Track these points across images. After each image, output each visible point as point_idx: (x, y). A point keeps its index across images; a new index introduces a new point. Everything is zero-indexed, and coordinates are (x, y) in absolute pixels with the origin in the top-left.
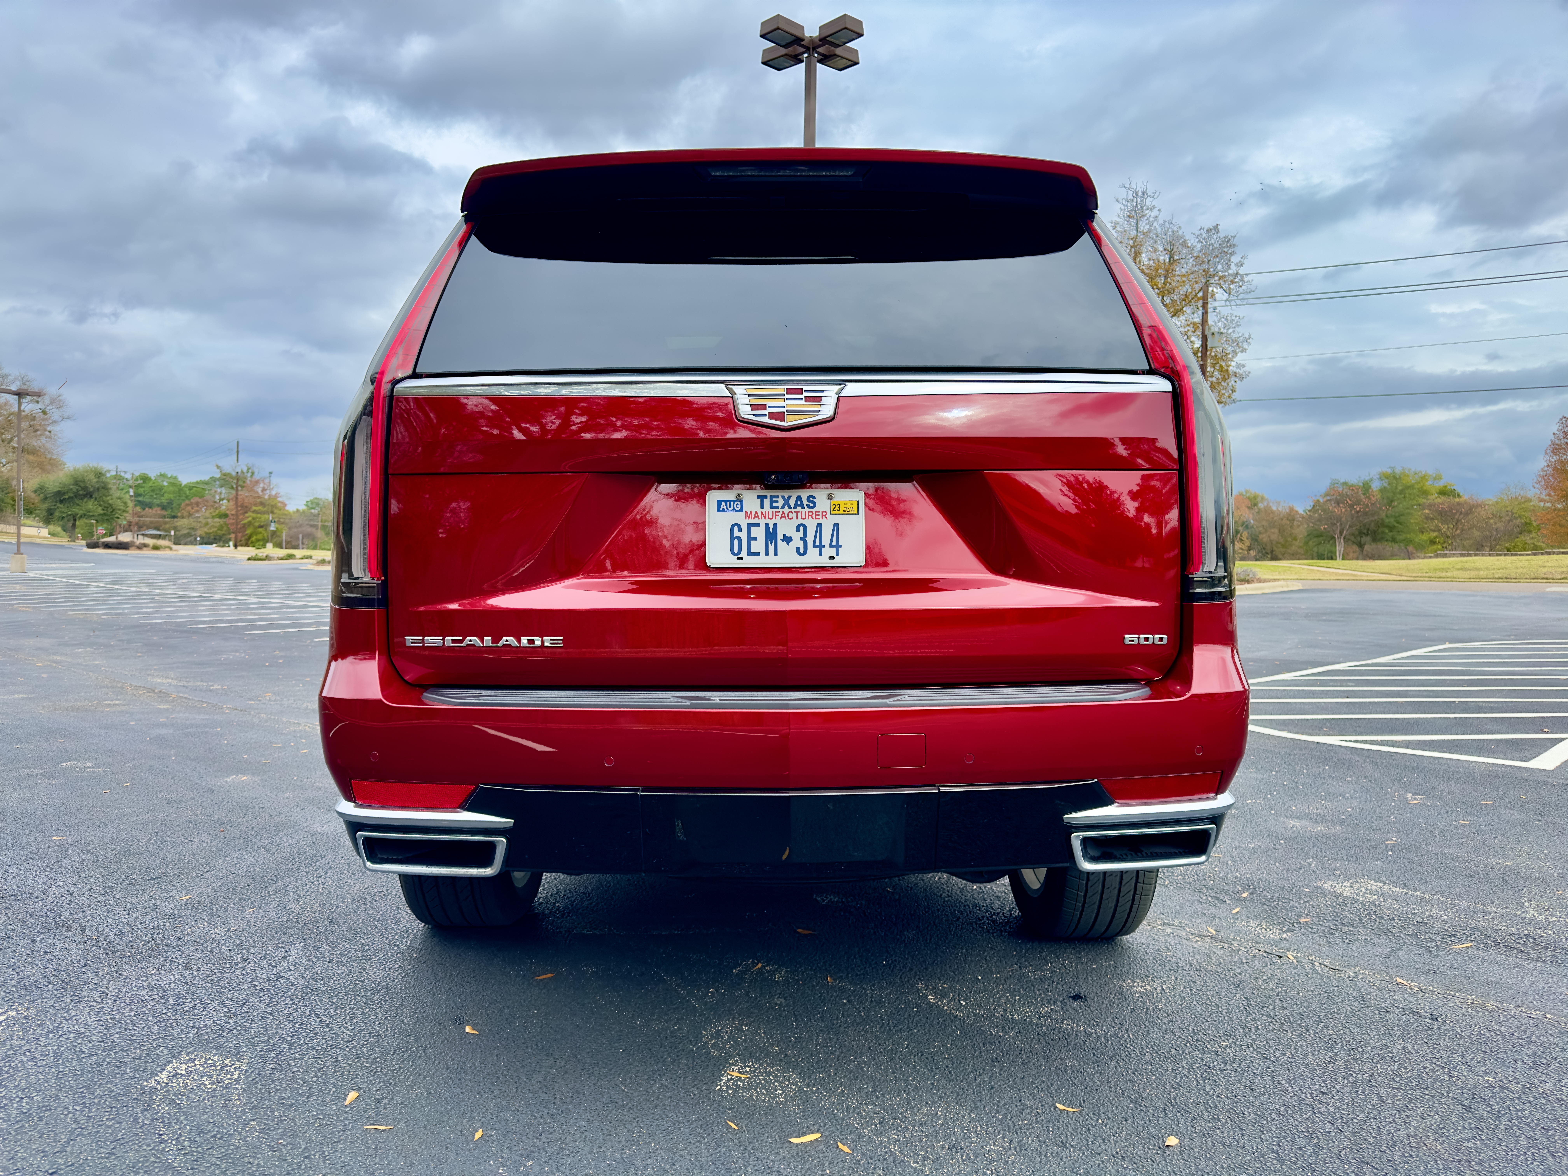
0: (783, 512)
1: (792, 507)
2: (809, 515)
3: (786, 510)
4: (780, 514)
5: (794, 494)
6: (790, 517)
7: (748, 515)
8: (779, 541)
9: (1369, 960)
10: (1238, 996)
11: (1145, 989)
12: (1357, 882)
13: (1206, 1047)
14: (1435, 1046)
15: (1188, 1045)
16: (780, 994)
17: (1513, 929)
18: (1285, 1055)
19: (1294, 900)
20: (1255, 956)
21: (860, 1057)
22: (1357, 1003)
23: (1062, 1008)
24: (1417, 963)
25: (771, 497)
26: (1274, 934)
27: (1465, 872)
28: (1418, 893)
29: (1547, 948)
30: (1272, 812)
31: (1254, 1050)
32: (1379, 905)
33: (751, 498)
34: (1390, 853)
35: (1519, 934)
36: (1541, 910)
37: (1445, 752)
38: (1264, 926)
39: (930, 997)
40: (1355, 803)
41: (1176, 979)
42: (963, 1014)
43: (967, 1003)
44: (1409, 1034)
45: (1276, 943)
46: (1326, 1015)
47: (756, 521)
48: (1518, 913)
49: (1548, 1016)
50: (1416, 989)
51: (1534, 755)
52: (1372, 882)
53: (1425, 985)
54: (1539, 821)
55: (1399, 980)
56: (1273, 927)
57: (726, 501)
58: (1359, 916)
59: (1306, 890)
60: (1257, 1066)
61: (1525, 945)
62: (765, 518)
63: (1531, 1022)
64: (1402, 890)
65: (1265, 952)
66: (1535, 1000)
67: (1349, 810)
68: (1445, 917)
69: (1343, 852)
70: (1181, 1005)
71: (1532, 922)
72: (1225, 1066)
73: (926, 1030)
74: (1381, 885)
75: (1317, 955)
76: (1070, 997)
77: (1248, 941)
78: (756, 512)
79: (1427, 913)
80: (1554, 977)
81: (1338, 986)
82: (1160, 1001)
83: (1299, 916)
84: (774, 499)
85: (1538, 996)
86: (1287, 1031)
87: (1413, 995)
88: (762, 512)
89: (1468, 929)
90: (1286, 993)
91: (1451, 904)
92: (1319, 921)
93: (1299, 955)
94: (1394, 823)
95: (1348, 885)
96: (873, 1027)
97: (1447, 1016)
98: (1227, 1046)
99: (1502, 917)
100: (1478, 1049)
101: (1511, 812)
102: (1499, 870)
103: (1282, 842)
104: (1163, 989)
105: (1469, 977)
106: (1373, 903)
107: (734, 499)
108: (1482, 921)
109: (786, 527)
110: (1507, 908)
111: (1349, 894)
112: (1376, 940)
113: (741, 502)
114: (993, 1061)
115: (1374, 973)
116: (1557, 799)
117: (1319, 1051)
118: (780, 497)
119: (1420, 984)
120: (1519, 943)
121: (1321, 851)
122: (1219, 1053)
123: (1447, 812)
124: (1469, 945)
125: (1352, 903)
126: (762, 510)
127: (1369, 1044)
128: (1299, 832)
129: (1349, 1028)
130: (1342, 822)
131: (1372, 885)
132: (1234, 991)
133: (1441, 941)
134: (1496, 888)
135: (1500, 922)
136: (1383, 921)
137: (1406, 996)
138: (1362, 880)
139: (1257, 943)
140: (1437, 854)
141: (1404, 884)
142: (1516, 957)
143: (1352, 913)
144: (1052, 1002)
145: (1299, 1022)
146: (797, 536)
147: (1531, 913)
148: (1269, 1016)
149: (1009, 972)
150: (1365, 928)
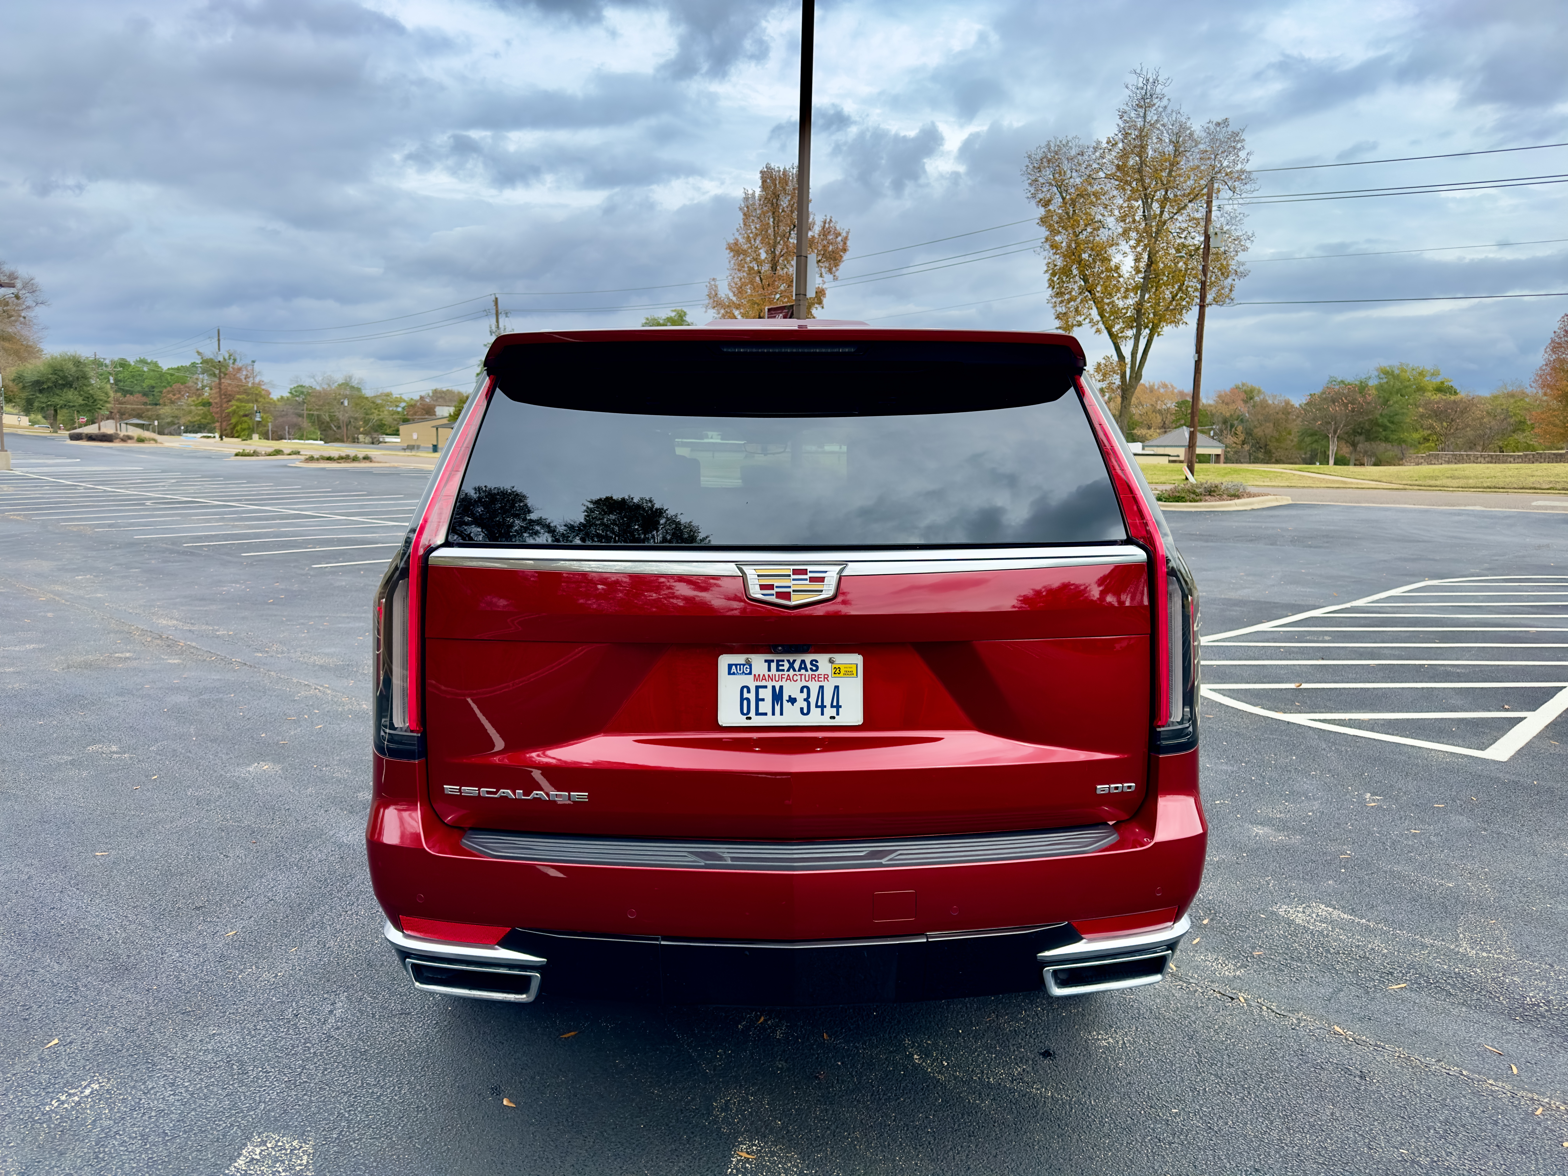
0: (788, 675)
1: (797, 669)
2: (812, 678)
3: (791, 672)
4: (786, 676)
5: (798, 658)
6: (795, 679)
7: (757, 677)
8: (785, 702)
9: (1311, 1004)
10: (1191, 1050)
11: (1108, 1043)
12: (1310, 907)
13: (1158, 1115)
14: (1360, 1111)
15: (1142, 1112)
16: (781, 1055)
17: (1445, 967)
18: (1227, 1124)
19: (1251, 928)
20: (1209, 999)
21: (854, 1133)
22: (1296, 1058)
23: (1033, 1069)
24: (1355, 1007)
25: (778, 661)
26: (1228, 970)
27: (1409, 895)
28: (1364, 920)
29: (1474, 989)
30: (1238, 816)
31: (1201, 1118)
32: (1327, 936)
33: (758, 662)
34: (1343, 870)
35: (1450, 973)
36: (1473, 943)
37: (1407, 737)
38: (1220, 961)
39: (915, 1056)
40: (1316, 805)
41: (1137, 1028)
42: (945, 1077)
43: (948, 1063)
44: (1338, 1096)
45: (1230, 981)
46: (1267, 1074)
47: (763, 683)
48: (1452, 947)
49: (1464, 1073)
50: (1351, 1039)
51: (1491, 741)
52: (1323, 907)
53: (1359, 1035)
54: (1485, 830)
55: (1337, 1028)
56: (1229, 962)
57: (736, 665)
58: (1307, 948)
59: (1262, 916)
60: (1201, 1138)
61: (1454, 986)
62: (772, 680)
63: (1449, 1080)
64: (1349, 917)
65: (1220, 993)
66: (1455, 1053)
67: (1310, 814)
68: (1386, 951)
69: (1300, 868)
70: (1140, 1062)
71: (1464, 959)
72: (1174, 1138)
73: (912, 1099)
74: (1331, 910)
75: (1265, 997)
76: (1041, 1054)
77: (1204, 979)
78: (764, 675)
79: (1370, 946)
80: (1476, 1025)
81: (1281, 1037)
82: (1121, 1059)
83: (1253, 948)
84: (780, 663)
85: (1459, 1048)
86: (1231, 1094)
87: (1347, 1047)
88: (769, 675)
89: (1405, 966)
90: (1234, 1045)
91: (1393, 935)
92: (1271, 955)
93: (1249, 997)
94: (1350, 831)
95: (1301, 910)
96: (864, 1095)
97: (1374, 1073)
98: (1176, 1113)
99: (1438, 951)
100: (1397, 1115)
101: (1461, 818)
102: (1441, 893)
103: (1245, 855)
104: (1124, 1043)
105: (1399, 1024)
106: (1321, 932)
107: (744, 663)
108: (1419, 955)
109: (791, 689)
110: (1443, 940)
111: (1301, 922)
112: (1320, 980)
113: (750, 666)
114: (970, 1136)
115: (1315, 1020)
116: (1505, 801)
117: (1257, 1118)
118: (786, 661)
119: (1354, 1033)
120: (1449, 984)
121: (1280, 867)
122: (1169, 1123)
123: (1401, 818)
124: (1403, 985)
125: (1302, 932)
126: (769, 673)
127: (1302, 1109)
128: (1261, 843)
129: (1286, 1090)
130: (1302, 830)
131: (1323, 910)
132: (1187, 1045)
133: (1379, 980)
134: (1436, 915)
135: (1435, 958)
136: (1329, 956)
137: (1341, 1048)
138: (1314, 904)
139: (1212, 982)
140: (1386, 872)
141: (1352, 909)
142: (1445, 1000)
143: (1302, 945)
144: (1024, 1061)
145: (1242, 1083)
146: (800, 697)
147: (1465, 947)
148: (1216, 1076)
149: (986, 1022)
150: (1312, 963)
